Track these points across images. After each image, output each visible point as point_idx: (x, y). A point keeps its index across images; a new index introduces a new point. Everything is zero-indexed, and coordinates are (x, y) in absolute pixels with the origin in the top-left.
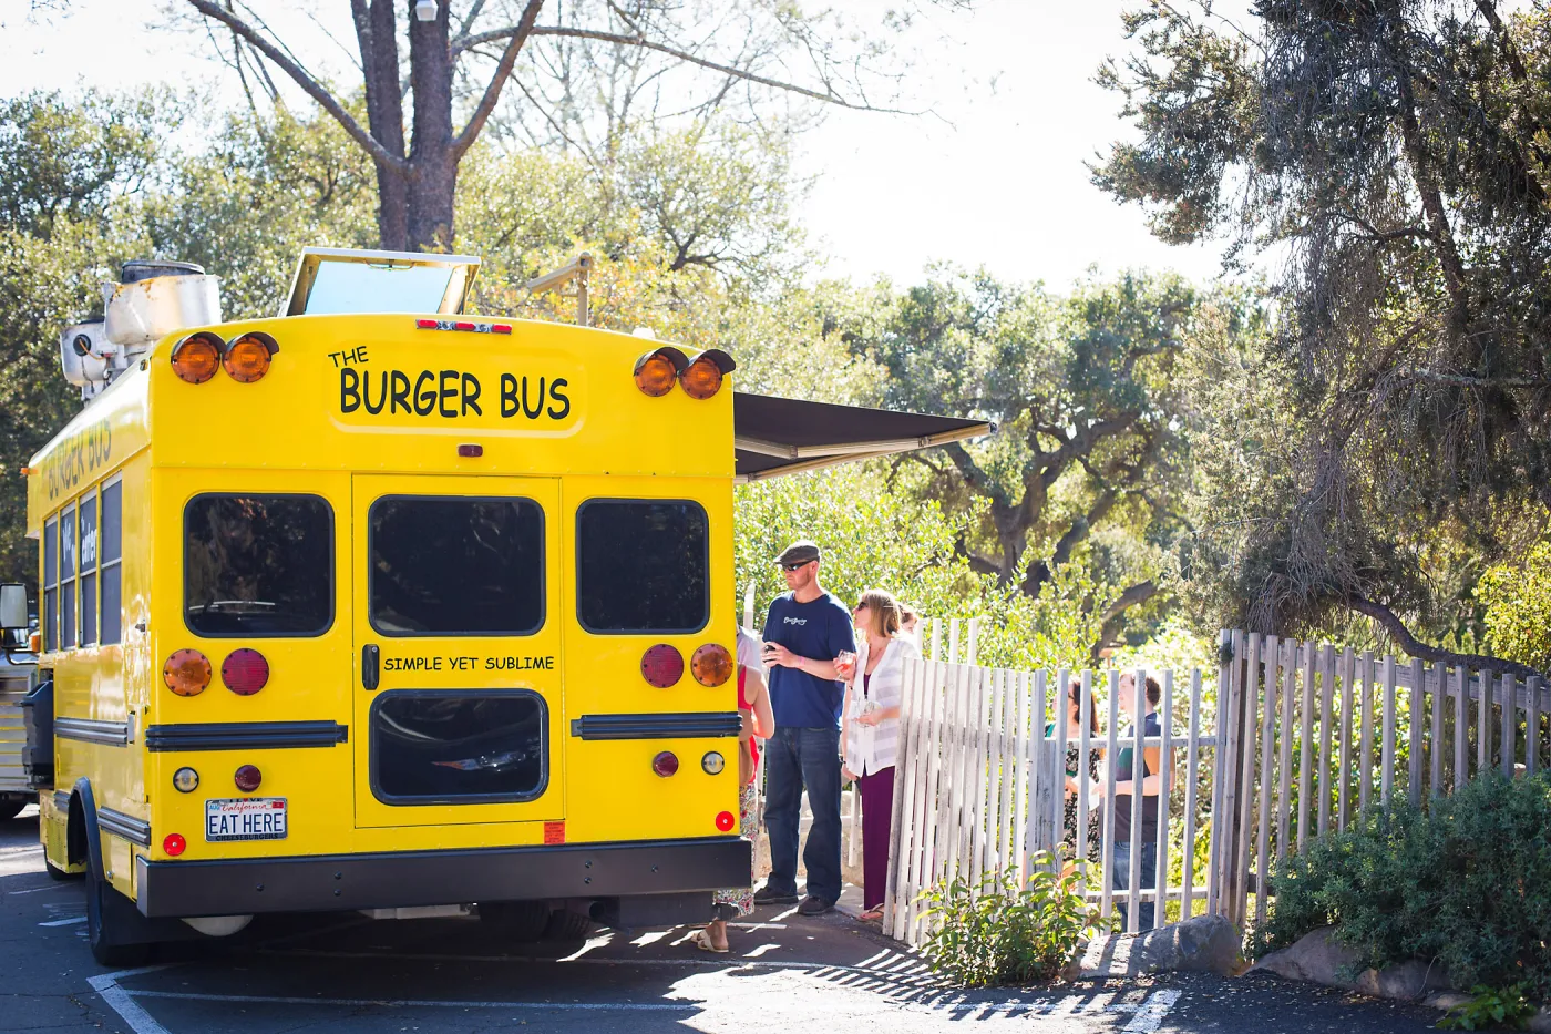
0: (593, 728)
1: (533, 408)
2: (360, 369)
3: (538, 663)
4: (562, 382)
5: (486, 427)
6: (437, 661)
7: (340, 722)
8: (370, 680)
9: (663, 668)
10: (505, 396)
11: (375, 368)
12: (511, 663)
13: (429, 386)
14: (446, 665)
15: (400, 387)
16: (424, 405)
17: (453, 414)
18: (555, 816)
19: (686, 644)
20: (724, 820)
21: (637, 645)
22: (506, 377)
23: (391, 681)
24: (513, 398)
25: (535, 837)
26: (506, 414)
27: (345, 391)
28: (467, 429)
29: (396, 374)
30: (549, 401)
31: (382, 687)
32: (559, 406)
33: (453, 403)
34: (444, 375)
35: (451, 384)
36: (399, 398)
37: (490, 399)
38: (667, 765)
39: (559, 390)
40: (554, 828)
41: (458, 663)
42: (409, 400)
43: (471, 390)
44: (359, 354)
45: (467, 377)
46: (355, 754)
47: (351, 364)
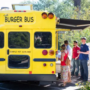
0: (36, 60)
1: (29, 21)
2: (7, 17)
3: (29, 52)
4: (33, 17)
5: (23, 23)
6: (16, 51)
7: (4, 58)
8: (8, 54)
9: (45, 53)
10: (25, 19)
11: (9, 17)
12: (25, 52)
13: (16, 19)
14: (17, 52)
15: (12, 19)
16: (15, 21)
17: (19, 22)
18: (31, 70)
19: (48, 50)
20: (53, 72)
21: (42, 50)
22: (25, 17)
23: (10, 54)
24: (26, 19)
25: (28, 73)
26: (25, 22)
27: (6, 20)
28: (20, 24)
29: (12, 17)
30: (31, 20)
31: (9, 54)
32: (32, 20)
33: (19, 20)
34: (18, 17)
35: (18, 18)
36: (12, 20)
37: (23, 20)
38: (45, 65)
39: (32, 18)
40: (31, 72)
41: (19, 52)
42: (13, 20)
43: (21, 19)
44: (7, 15)
45: (20, 17)
46: (6, 62)
47: (6, 16)
